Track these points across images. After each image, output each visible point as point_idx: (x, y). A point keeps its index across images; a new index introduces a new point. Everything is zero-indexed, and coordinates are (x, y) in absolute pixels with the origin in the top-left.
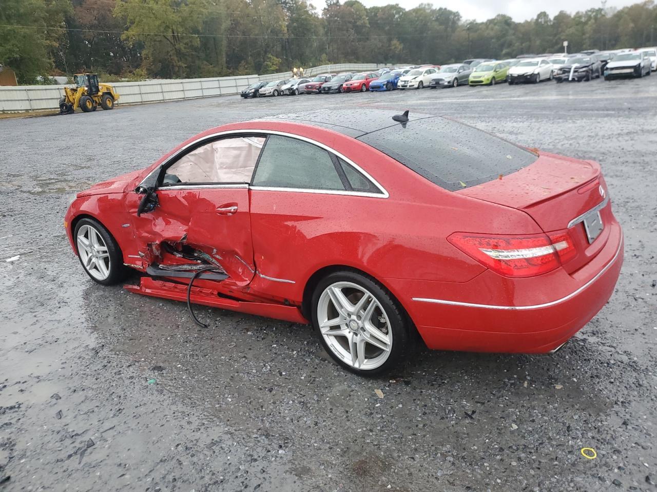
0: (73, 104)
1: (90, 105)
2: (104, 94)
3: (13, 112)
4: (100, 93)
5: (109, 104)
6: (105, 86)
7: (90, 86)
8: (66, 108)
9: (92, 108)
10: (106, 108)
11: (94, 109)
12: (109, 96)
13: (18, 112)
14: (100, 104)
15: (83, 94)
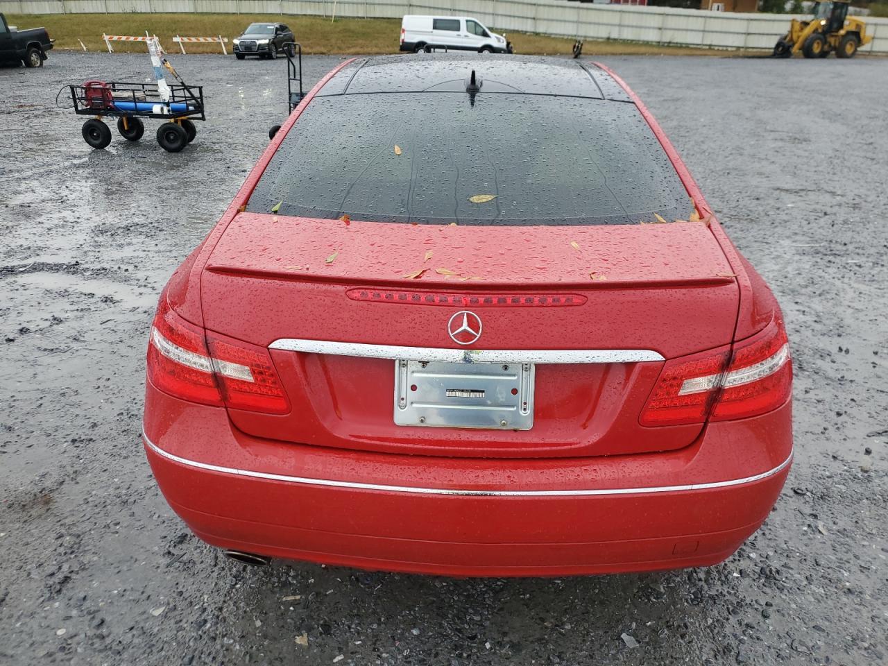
0: (794, 44)
1: (818, 47)
2: (848, 33)
3: (721, 48)
4: (842, 32)
5: (849, 49)
6: (855, 21)
7: (830, 22)
8: (783, 50)
9: (820, 52)
10: (841, 54)
11: (823, 55)
12: (854, 38)
13: (727, 50)
14: (834, 48)
15: (815, 31)
